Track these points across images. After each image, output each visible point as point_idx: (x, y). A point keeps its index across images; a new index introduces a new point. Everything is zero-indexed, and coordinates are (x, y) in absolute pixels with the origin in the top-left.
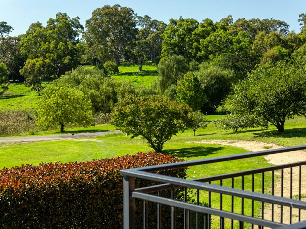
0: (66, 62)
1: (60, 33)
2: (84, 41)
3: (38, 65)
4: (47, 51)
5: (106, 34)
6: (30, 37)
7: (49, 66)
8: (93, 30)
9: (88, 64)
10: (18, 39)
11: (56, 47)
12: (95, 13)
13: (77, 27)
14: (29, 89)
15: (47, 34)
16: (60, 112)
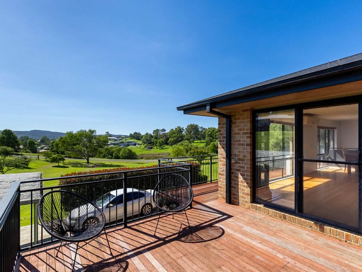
0: (180, 139)
1: (178, 132)
2: (185, 134)
3: (172, 140)
4: (175, 136)
5: (191, 132)
6: (170, 133)
7: (175, 140)
8: (187, 131)
9: (186, 140)
10: (167, 133)
11: (177, 135)
12: (188, 126)
13: (183, 130)
14: (170, 147)
15: (175, 132)
16: (177, 153)
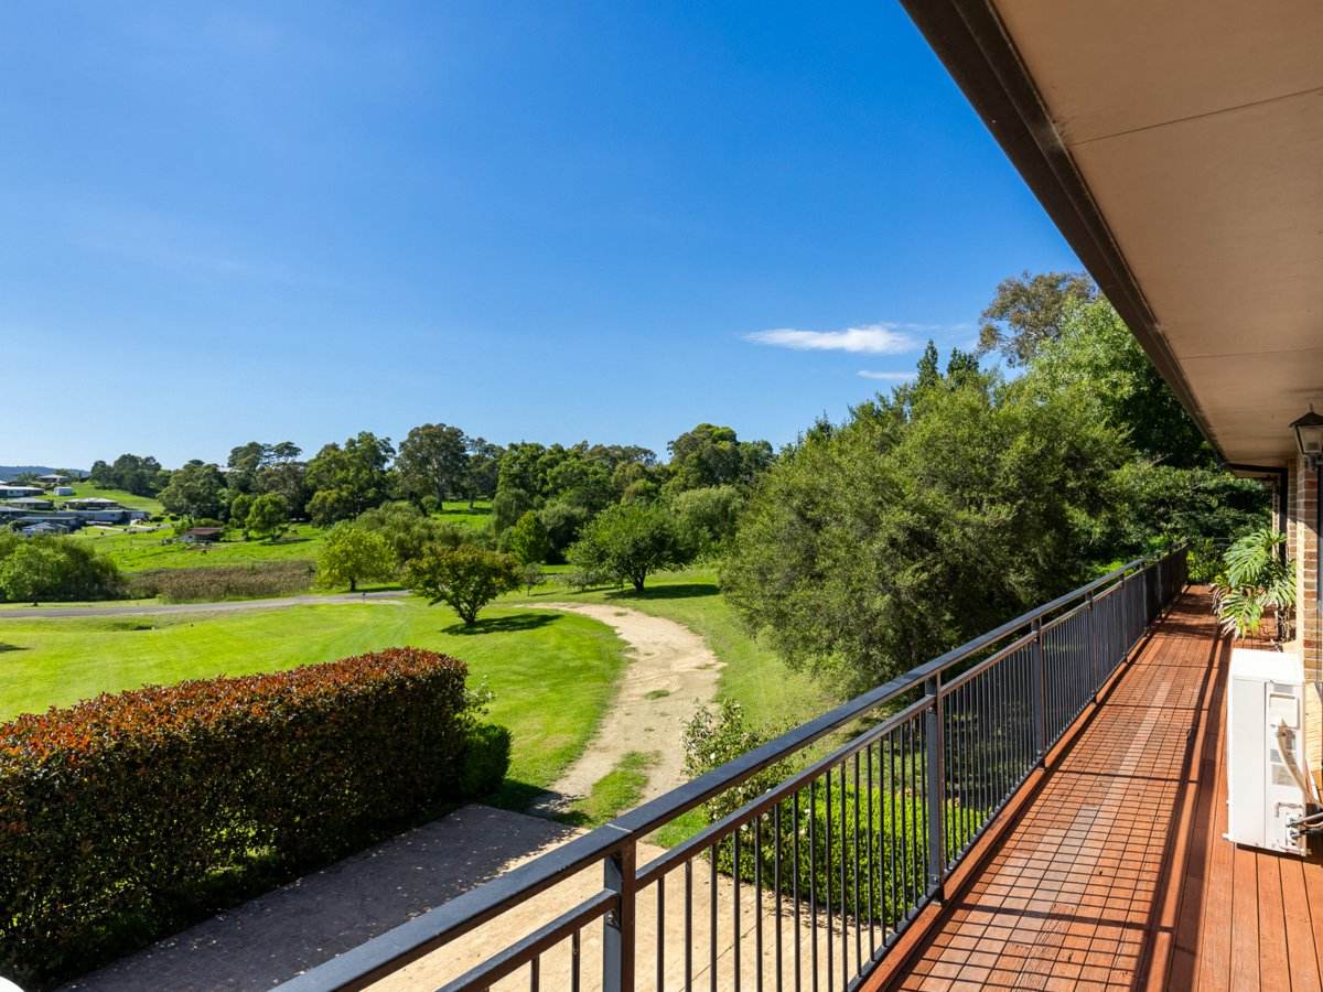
0: (370, 495)
1: (364, 458)
2: (398, 470)
3: (330, 499)
4: (345, 481)
5: (426, 461)
6: (322, 462)
7: (347, 501)
8: (409, 455)
9: (402, 499)
10: (305, 465)
11: (356, 475)
12: (413, 434)
13: (387, 451)
14: (317, 530)
15: (345, 458)
16: (349, 564)
